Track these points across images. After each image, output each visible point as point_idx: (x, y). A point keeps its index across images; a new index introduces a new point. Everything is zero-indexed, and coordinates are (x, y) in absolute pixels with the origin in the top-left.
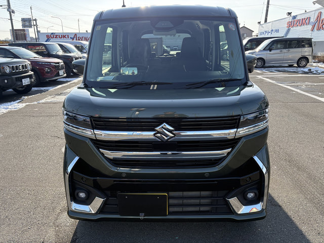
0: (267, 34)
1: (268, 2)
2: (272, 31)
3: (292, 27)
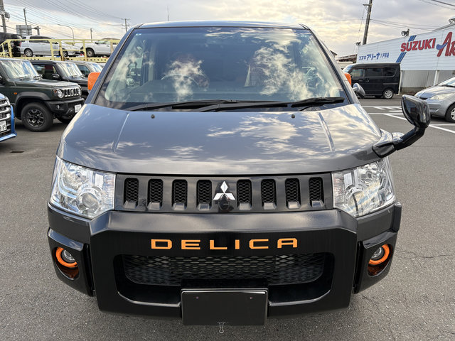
0: (370, 59)
1: (369, 16)
2: (378, 54)
3: (408, 50)
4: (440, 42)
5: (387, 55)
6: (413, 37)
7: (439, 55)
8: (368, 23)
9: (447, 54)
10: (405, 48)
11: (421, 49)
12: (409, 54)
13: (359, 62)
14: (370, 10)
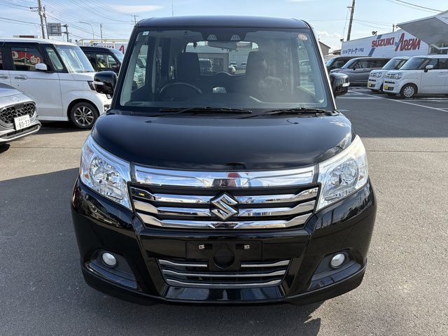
0: (350, 53)
1: (352, 17)
2: (356, 49)
3: (377, 46)
4: (397, 40)
5: (362, 50)
6: (380, 36)
7: (396, 50)
8: (351, 22)
9: (401, 50)
10: (375, 44)
11: (385, 45)
12: (377, 49)
13: (342, 55)
14: (352, 12)
